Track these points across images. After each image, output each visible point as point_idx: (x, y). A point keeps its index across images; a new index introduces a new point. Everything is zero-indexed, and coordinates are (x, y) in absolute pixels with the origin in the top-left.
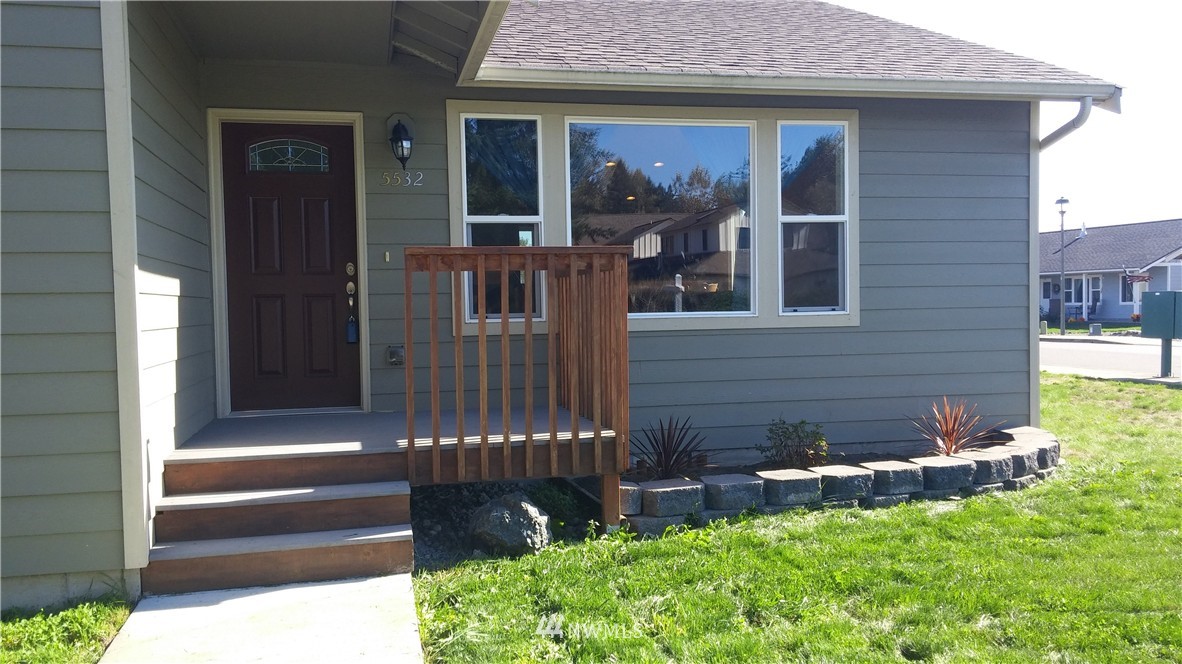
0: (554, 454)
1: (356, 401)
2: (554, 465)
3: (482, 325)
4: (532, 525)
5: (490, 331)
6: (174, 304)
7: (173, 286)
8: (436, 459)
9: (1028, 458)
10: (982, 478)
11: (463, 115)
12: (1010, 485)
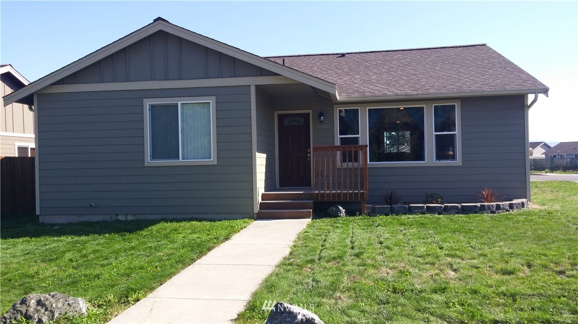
0: (348, 196)
1: (310, 186)
2: (348, 198)
3: (342, 165)
4: (340, 211)
5: (344, 167)
6: (265, 160)
7: (265, 155)
8: (320, 195)
9: (503, 205)
10: (482, 209)
11: (338, 109)
12: (493, 212)
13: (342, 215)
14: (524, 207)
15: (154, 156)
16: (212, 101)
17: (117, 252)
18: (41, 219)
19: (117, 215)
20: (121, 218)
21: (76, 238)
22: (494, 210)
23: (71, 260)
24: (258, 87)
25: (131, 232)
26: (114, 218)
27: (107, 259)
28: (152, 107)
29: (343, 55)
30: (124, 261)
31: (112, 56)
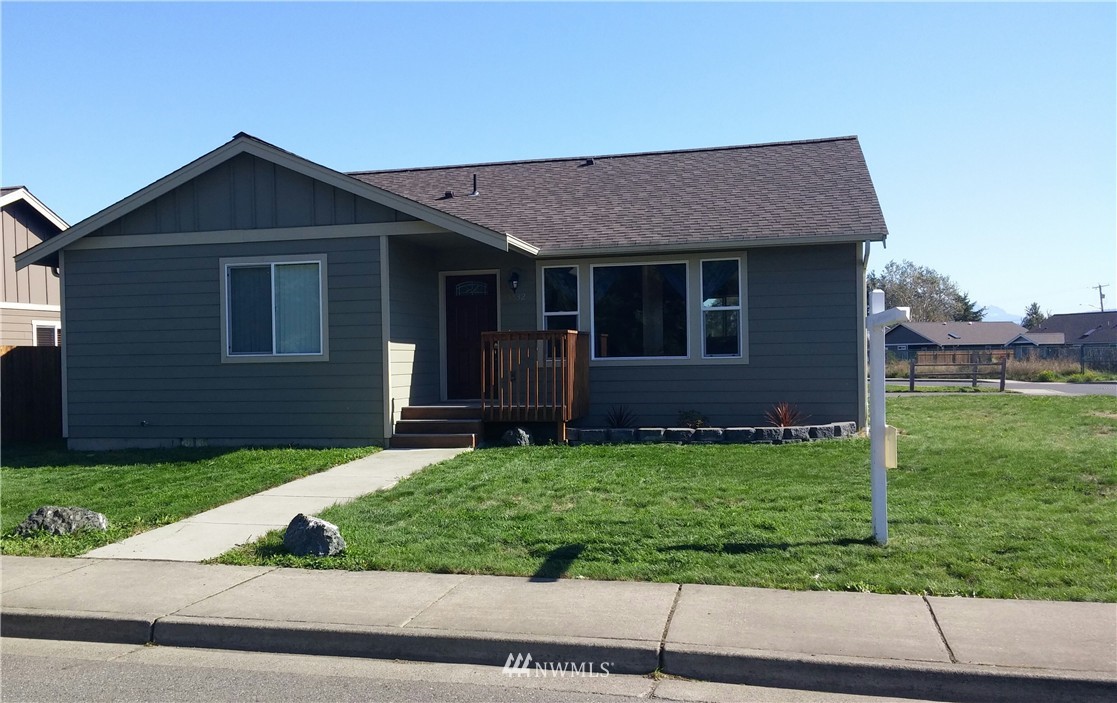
0: (536, 412)
2: (536, 417)
4: (521, 436)
6: (411, 353)
7: (412, 347)
8: (492, 412)
9: (797, 430)
10: (758, 437)
11: (543, 267)
12: (777, 442)
13: (523, 443)
14: (840, 435)
15: (235, 349)
16: (321, 261)
17: (163, 482)
18: (70, 444)
19: (181, 439)
20: (186, 443)
21: (115, 468)
22: (780, 438)
23: (102, 489)
24: (392, 239)
25: (193, 461)
26: (177, 443)
27: (147, 488)
28: (233, 271)
29: (589, 162)
30: (169, 490)
31: (173, 192)
